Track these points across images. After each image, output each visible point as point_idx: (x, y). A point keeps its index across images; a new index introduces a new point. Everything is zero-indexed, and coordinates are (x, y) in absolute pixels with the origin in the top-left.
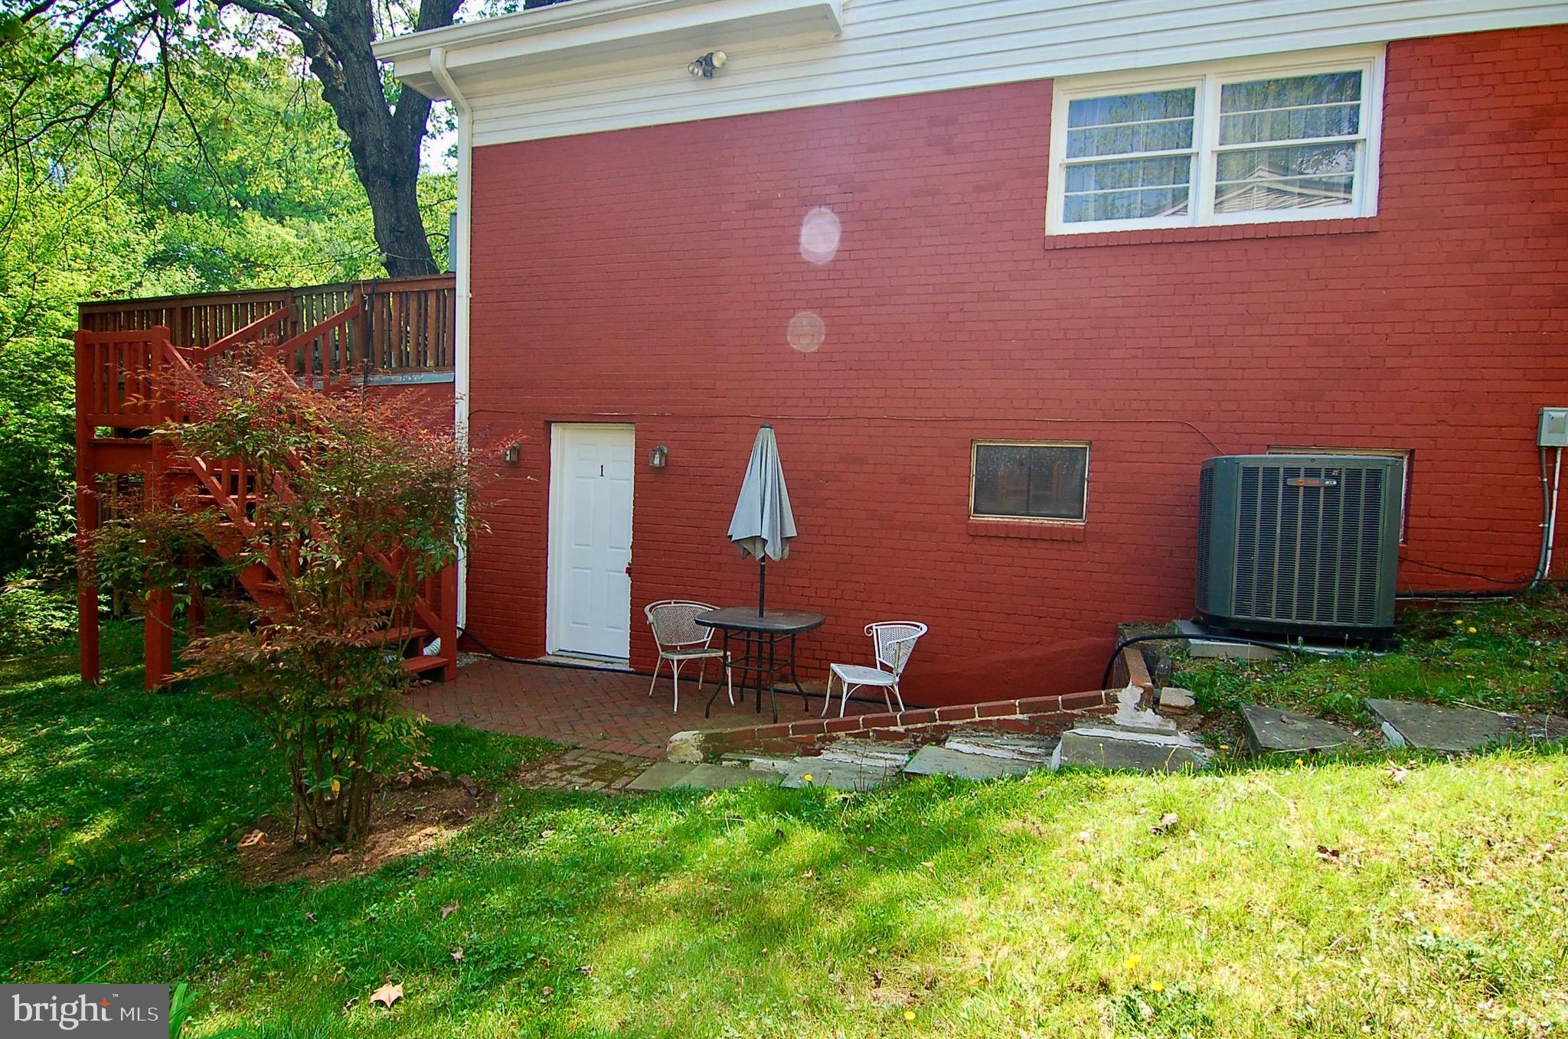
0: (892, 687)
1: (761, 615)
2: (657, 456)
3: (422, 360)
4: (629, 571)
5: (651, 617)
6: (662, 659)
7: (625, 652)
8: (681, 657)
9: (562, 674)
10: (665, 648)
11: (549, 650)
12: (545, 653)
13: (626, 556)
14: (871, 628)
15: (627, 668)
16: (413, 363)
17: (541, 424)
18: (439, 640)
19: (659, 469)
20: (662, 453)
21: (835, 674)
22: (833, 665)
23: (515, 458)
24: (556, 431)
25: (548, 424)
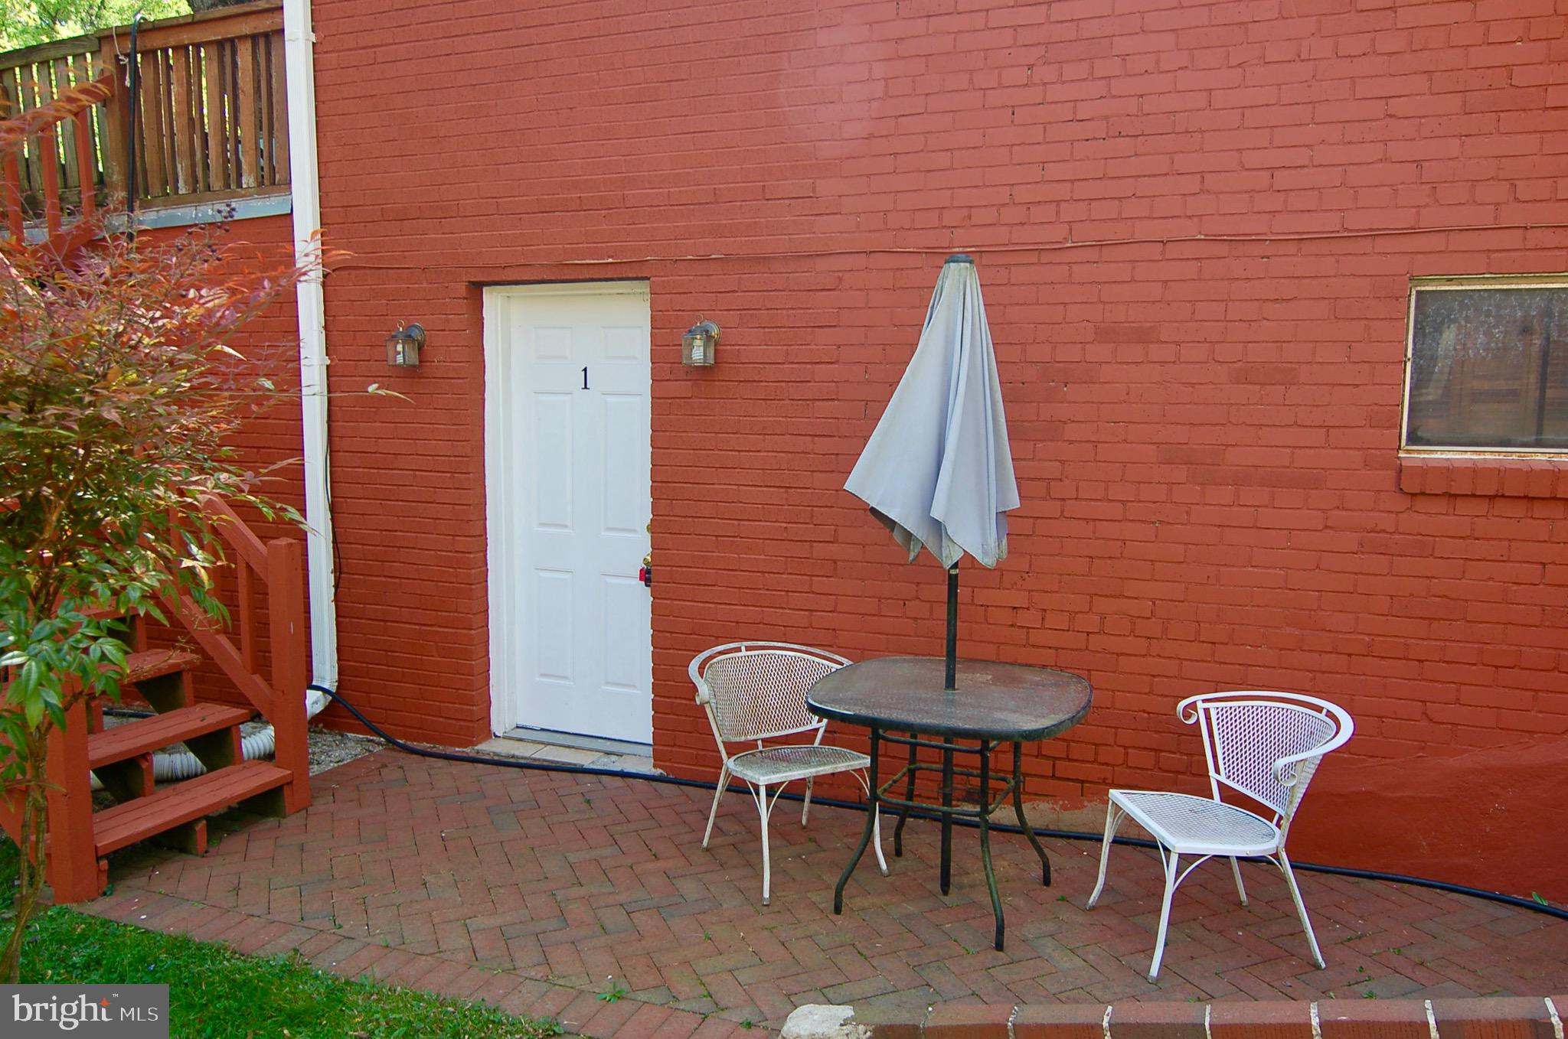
0: (1276, 856)
1: (950, 682)
2: (698, 343)
3: (233, 176)
4: (646, 576)
5: (704, 691)
6: (728, 774)
7: (643, 730)
8: (775, 778)
9: (521, 786)
10: (733, 749)
11: (497, 727)
12: (488, 734)
13: (640, 548)
14: (1193, 705)
15: (647, 767)
16: (216, 184)
17: (461, 289)
18: (270, 731)
19: (704, 372)
20: (708, 337)
21: (1117, 808)
22: (1115, 794)
23: (413, 358)
24: (493, 301)
25: (476, 289)
